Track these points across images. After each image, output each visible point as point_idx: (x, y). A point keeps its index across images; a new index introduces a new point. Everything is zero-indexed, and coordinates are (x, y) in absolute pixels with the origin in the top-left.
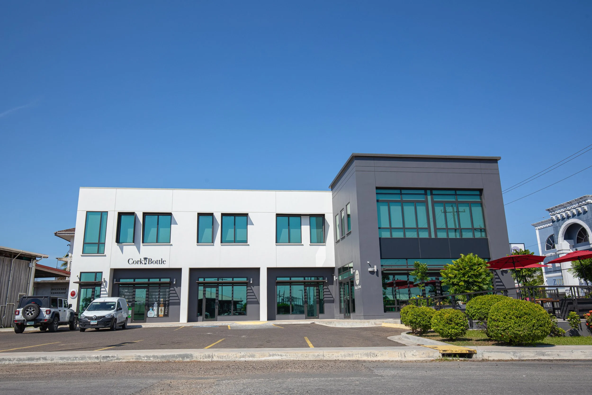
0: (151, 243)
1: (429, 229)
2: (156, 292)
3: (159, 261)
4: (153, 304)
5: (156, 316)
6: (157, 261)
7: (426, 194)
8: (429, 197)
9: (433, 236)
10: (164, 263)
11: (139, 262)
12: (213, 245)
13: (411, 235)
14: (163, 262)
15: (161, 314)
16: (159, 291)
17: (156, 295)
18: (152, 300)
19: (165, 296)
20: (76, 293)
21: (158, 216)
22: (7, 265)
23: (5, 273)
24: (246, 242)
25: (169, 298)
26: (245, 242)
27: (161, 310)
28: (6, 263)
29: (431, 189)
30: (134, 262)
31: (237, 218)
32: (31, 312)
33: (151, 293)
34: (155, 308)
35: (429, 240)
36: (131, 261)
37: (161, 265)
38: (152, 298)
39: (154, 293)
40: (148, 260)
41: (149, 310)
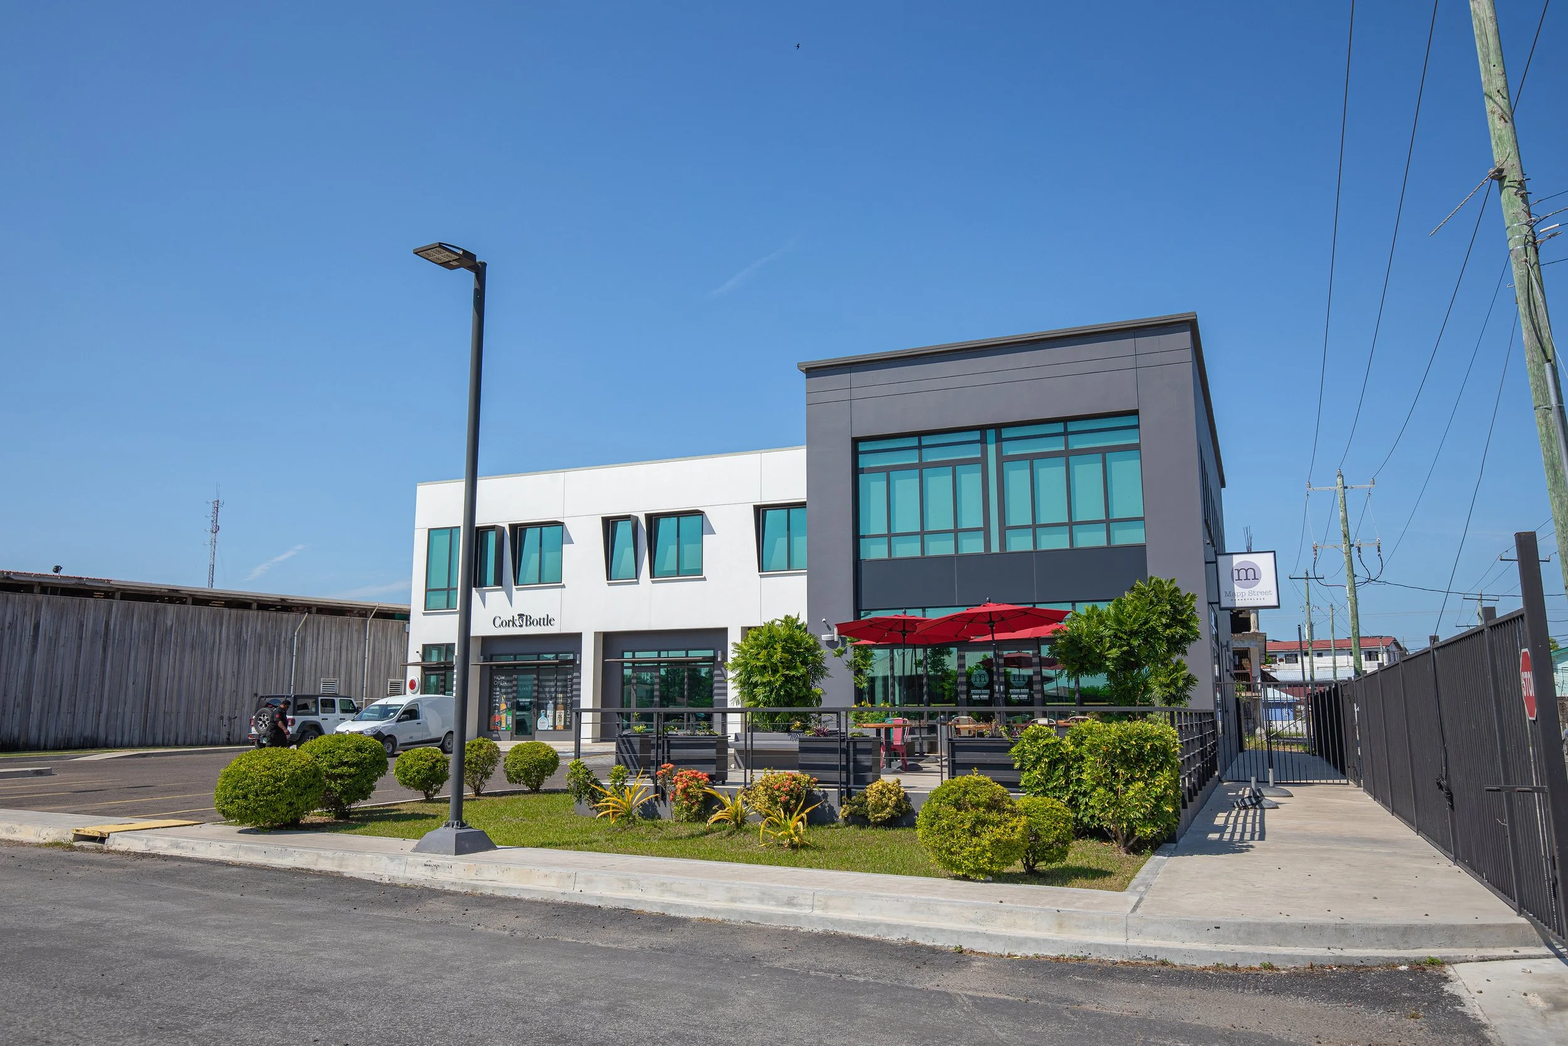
0: (528, 586)
1: (986, 529)
2: (550, 681)
3: (544, 619)
4: (547, 704)
5: (551, 728)
6: (540, 619)
7: (983, 441)
8: (992, 448)
9: (995, 548)
10: (552, 623)
11: (511, 623)
12: (637, 583)
13: (940, 547)
14: (549, 621)
15: (560, 724)
16: (556, 679)
17: (550, 687)
18: (543, 696)
19: (565, 689)
20: (417, 684)
21: (541, 528)
22: (358, 631)
23: (355, 644)
24: (700, 572)
25: (572, 692)
26: (697, 572)
27: (560, 716)
28: (355, 627)
29: (998, 427)
30: (502, 623)
31: (682, 519)
32: (264, 722)
33: (543, 683)
34: (550, 712)
35: (986, 557)
36: (498, 622)
37: (546, 627)
38: (544, 692)
39: (547, 684)
40: (525, 618)
41: (538, 716)
